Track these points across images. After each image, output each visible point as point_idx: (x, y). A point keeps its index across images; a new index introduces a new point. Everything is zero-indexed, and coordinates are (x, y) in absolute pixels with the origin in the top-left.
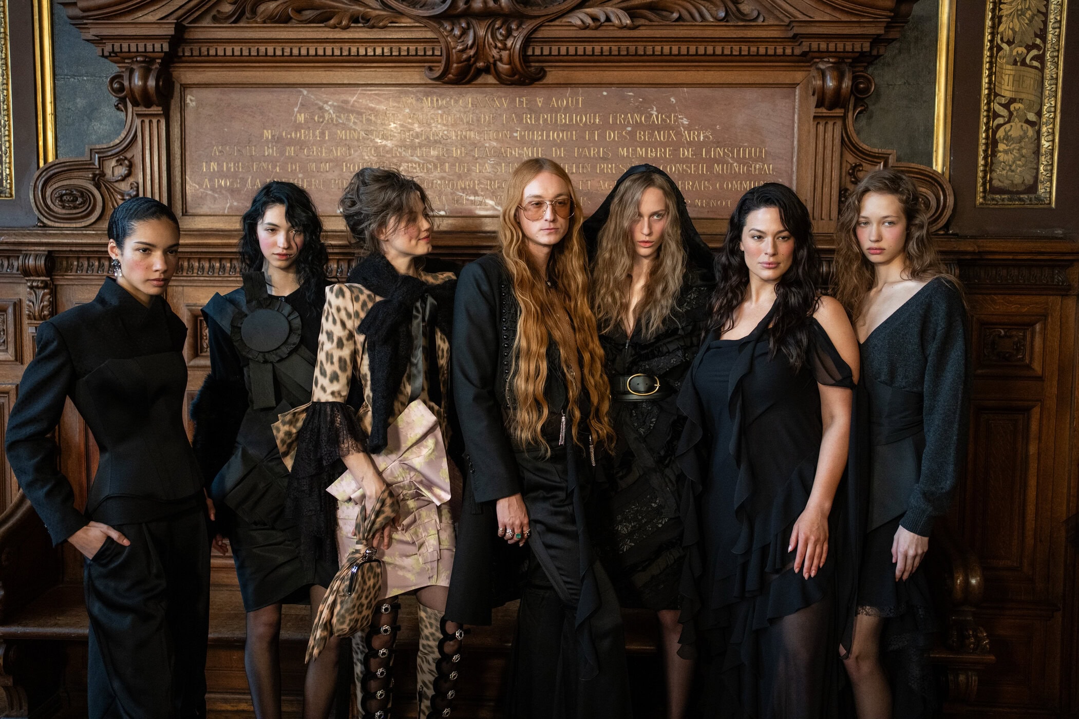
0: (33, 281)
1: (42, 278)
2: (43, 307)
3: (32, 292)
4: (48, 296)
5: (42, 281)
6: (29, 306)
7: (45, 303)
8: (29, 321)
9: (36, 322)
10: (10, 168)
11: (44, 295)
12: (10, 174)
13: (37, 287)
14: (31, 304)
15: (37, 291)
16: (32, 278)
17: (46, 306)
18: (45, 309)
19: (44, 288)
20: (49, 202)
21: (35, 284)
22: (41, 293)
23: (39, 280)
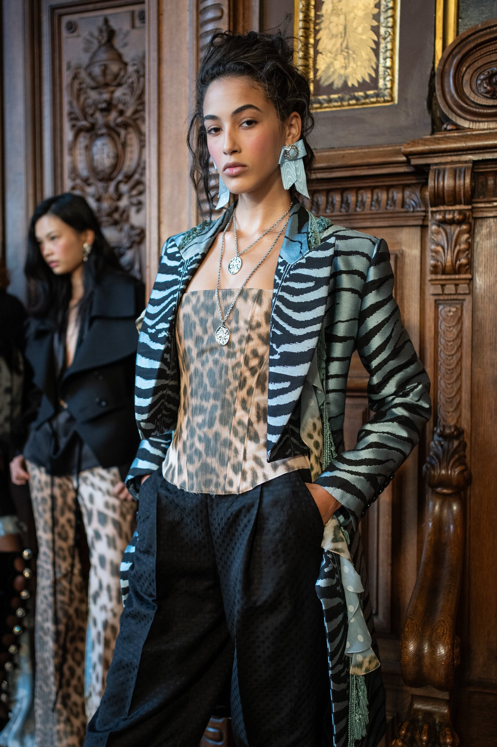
0: (445, 212)
1: (458, 207)
2: (459, 251)
3: (441, 230)
4: (466, 236)
5: (460, 212)
6: (437, 252)
7: (463, 246)
8: (434, 277)
9: (444, 277)
10: (392, 58)
11: (460, 233)
12: (392, 68)
13: (452, 222)
14: (440, 249)
15: (448, 228)
16: (442, 208)
17: (464, 251)
18: (461, 255)
19: (459, 223)
20: (467, 90)
21: (449, 216)
22: (455, 230)
23: (454, 211)
